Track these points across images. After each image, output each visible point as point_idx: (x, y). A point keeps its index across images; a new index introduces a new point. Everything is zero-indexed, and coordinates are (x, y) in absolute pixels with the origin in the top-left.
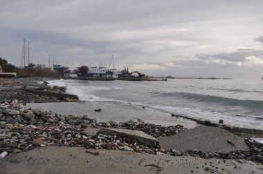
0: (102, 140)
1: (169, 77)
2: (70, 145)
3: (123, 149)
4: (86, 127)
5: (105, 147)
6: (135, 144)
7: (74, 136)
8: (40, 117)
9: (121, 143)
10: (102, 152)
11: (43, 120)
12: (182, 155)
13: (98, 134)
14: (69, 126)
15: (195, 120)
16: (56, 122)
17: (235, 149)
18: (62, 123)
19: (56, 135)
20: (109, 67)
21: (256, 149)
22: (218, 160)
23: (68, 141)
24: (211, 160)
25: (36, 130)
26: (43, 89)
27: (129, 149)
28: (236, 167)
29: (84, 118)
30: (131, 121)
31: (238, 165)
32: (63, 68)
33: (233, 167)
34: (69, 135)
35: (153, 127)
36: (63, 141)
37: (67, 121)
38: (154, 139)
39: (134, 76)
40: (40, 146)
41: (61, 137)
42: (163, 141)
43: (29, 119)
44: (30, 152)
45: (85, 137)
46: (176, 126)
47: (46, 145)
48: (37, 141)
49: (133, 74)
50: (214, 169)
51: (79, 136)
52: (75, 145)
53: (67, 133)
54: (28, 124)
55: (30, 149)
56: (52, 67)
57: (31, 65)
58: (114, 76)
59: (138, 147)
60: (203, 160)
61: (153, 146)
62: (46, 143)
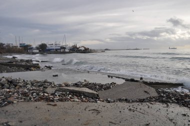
0: (59, 95)
1: (106, 50)
2: (35, 100)
3: (74, 101)
4: (46, 88)
5: (61, 100)
6: (82, 97)
7: (38, 94)
8: (11, 83)
9: (72, 97)
10: (59, 103)
11: (14, 85)
12: (114, 102)
13: (55, 92)
14: (34, 88)
15: (123, 79)
16: (24, 86)
17: (149, 96)
18: (29, 86)
19: (25, 94)
20: (63, 44)
21: (162, 95)
22: (138, 103)
23: (34, 98)
24: (133, 104)
25: (9, 92)
26: (13, 62)
27: (78, 100)
28: (149, 107)
29: (45, 82)
30: (80, 82)
31: (150, 105)
32: (27, 46)
33: (147, 107)
34: (35, 94)
35: (95, 84)
36: (30, 98)
37: (32, 84)
38: (95, 92)
39: (81, 50)
40: (13, 103)
41: (28, 96)
42: (102, 94)
43: (3, 85)
44: (7, 107)
45: (46, 94)
46: (111, 84)
47: (18, 101)
48: (11, 99)
50: (135, 109)
51: (42, 94)
52: (39, 100)
53: (33, 93)
54: (3, 89)
55: (6, 105)
56: (19, 46)
57: (1, 45)
58: (67, 50)
59: (84, 99)
60: (128, 104)
61: (95, 98)
62: (16, 100)
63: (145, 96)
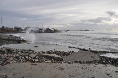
0: (38, 59)
2: (23, 62)
3: (47, 62)
4: (31, 54)
5: (39, 62)
6: (53, 60)
7: (25, 58)
8: (9, 50)
9: (46, 60)
10: (38, 64)
11: (11, 52)
12: (72, 63)
13: (36, 57)
14: (23, 54)
15: (78, 49)
16: (17, 53)
17: (94, 59)
18: (20, 53)
19: (17, 58)
20: (41, 27)
21: (103, 59)
22: (87, 64)
23: (23, 60)
24: (84, 64)
25: (8, 56)
26: (10, 38)
27: (50, 62)
28: (94, 67)
29: (30, 50)
31: (95, 65)
32: (19, 28)
33: (93, 66)
34: (23, 58)
36: (20, 60)
37: (22, 52)
38: (61, 57)
40: (10, 63)
41: (19, 59)
42: (65, 58)
43: (4, 52)
44: (6, 66)
45: (30, 58)
46: (71, 52)
47: (13, 62)
48: (8, 61)
49: (52, 30)
50: (85, 68)
51: (28, 58)
52: (26, 62)
54: (3, 54)
55: (5, 64)
56: (14, 28)
57: (3, 27)
58: (43, 31)
60: (81, 64)
61: (61, 60)
62: (12, 61)
63: (92, 60)
